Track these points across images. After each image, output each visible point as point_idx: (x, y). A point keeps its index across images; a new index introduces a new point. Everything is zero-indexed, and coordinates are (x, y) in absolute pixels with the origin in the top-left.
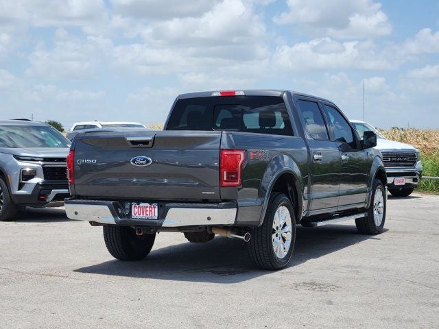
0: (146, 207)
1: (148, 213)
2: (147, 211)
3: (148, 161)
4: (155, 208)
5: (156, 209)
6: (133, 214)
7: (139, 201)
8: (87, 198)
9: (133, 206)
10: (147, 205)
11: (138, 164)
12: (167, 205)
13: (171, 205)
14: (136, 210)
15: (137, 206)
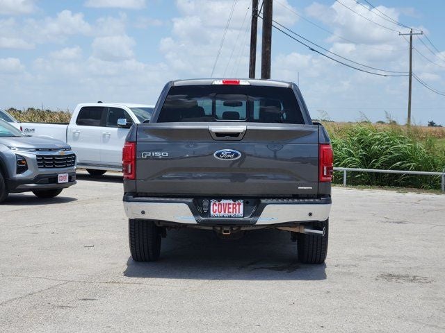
0: (230, 204)
1: (231, 210)
2: (229, 208)
3: (236, 155)
4: (239, 204)
5: (242, 207)
6: (212, 213)
7: (219, 198)
8: (147, 195)
9: (212, 204)
10: (231, 202)
11: (223, 158)
12: (263, 201)
13: (269, 201)
14: (216, 208)
15: (217, 203)
